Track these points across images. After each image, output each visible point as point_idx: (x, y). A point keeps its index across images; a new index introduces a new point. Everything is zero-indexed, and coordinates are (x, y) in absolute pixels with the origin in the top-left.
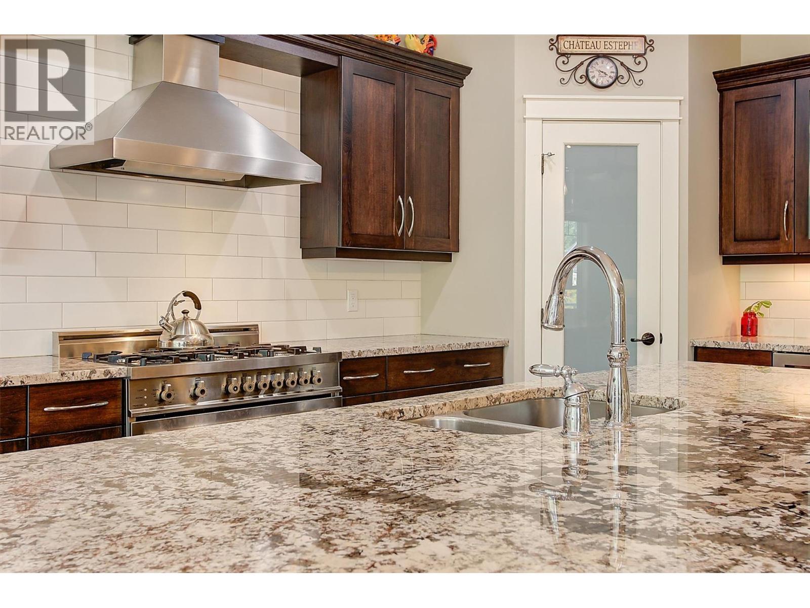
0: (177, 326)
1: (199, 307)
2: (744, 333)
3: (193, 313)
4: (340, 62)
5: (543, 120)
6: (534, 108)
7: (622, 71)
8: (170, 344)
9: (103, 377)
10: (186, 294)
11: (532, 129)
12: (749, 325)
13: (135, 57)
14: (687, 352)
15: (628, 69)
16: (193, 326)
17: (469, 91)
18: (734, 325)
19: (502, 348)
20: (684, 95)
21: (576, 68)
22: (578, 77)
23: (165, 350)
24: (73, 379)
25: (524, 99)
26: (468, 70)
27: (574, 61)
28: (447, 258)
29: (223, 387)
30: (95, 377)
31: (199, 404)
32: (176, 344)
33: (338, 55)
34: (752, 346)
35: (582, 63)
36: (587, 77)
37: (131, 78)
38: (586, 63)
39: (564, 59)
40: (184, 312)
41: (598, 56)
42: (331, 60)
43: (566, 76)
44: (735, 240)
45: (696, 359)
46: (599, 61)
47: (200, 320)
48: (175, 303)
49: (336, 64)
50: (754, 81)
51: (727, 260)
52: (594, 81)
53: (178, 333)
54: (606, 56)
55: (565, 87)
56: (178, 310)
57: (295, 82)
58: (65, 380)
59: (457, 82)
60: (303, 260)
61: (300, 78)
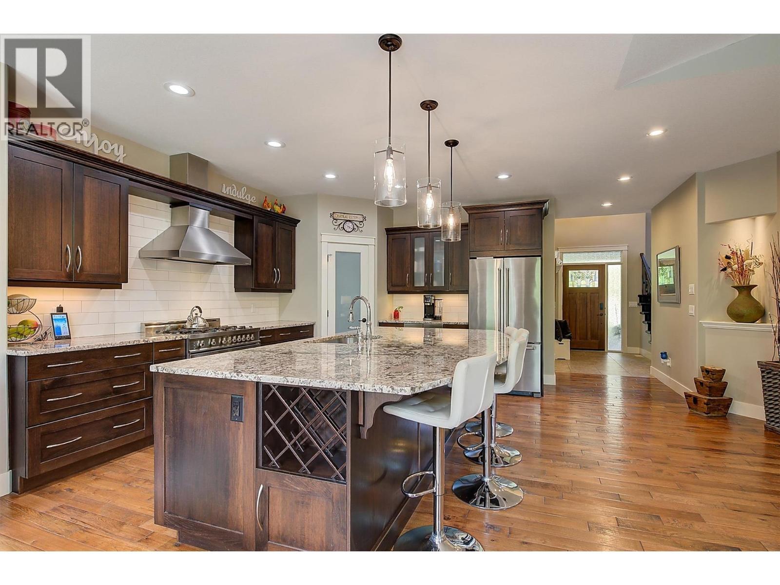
0: (194, 319)
1: (201, 312)
2: (395, 317)
3: (199, 314)
4: (253, 218)
5: (328, 242)
6: (325, 238)
7: (355, 227)
8: (191, 327)
9: (180, 339)
10: (197, 307)
11: (324, 245)
12: (396, 315)
13: (172, 213)
14: (377, 324)
15: (357, 226)
16: (200, 319)
17: (299, 228)
18: (391, 315)
19: (313, 325)
20: (376, 237)
21: (340, 225)
22: (340, 228)
23: (188, 329)
24: (170, 340)
25: (321, 235)
26: (299, 221)
27: (339, 222)
28: (290, 291)
29: (220, 342)
30: (177, 339)
31: (200, 349)
32: (194, 326)
33: (253, 215)
34: (397, 322)
35: (342, 223)
36: (344, 228)
37: (170, 221)
38: (343, 223)
39: (335, 221)
40: (196, 314)
41: (347, 221)
42: (250, 217)
43: (336, 227)
44: (392, 286)
45: (380, 326)
46: (348, 222)
47: (202, 317)
48: (193, 310)
49: (252, 218)
50: (397, 232)
51: (389, 293)
52: (346, 229)
53: (194, 322)
54: (350, 221)
55: (335, 231)
56: (194, 313)
57: (232, 223)
58: (167, 340)
59: (294, 225)
60: (236, 293)
61: (234, 221)
